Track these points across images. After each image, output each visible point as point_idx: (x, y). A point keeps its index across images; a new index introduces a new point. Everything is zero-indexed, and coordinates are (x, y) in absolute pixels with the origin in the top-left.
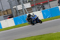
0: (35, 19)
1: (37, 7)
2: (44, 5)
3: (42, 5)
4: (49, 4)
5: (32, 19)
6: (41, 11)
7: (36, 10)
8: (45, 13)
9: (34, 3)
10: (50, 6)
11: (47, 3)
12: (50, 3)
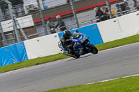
0: (80, 42)
1: (47, 25)
2: (64, 20)
4: (76, 19)
5: (74, 42)
9: (41, 16)
11: (71, 17)
12: (78, 15)
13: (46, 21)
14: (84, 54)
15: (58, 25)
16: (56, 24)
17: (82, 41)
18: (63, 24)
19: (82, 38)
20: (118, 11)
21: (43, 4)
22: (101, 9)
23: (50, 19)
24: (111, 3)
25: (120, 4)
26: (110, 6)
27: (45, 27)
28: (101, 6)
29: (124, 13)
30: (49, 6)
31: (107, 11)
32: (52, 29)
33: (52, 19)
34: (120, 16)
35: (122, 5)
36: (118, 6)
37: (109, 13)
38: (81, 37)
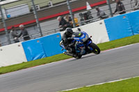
1: (10, 34)
2: (27, 30)
3: (23, 29)
4: (40, 28)
6: (20, 43)
7: (9, 40)
8: (29, 48)
9: (4, 25)
10: (41, 32)
11: (34, 26)
13: (9, 30)
14: (85, 54)
15: (21, 34)
16: (19, 33)
17: (84, 40)
18: (26, 33)
19: (85, 37)
20: (82, 20)
21: (6, 13)
22: (65, 18)
23: (13, 28)
24: (74, 12)
25: (83, 13)
26: (73, 15)
27: (8, 36)
28: (65, 15)
29: (87, 22)
30: (12, 16)
31: (70, 20)
32: (16, 38)
33: (15, 28)
34: (83, 25)
35: (86, 14)
36: (81, 15)
37: (72, 22)
38: (83, 36)
